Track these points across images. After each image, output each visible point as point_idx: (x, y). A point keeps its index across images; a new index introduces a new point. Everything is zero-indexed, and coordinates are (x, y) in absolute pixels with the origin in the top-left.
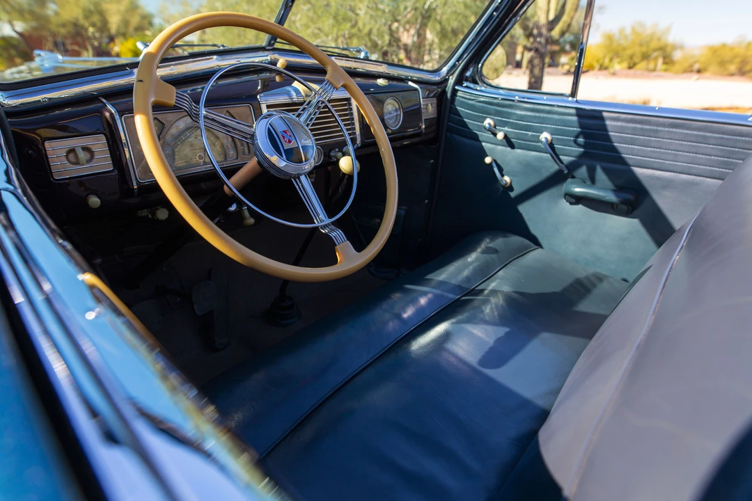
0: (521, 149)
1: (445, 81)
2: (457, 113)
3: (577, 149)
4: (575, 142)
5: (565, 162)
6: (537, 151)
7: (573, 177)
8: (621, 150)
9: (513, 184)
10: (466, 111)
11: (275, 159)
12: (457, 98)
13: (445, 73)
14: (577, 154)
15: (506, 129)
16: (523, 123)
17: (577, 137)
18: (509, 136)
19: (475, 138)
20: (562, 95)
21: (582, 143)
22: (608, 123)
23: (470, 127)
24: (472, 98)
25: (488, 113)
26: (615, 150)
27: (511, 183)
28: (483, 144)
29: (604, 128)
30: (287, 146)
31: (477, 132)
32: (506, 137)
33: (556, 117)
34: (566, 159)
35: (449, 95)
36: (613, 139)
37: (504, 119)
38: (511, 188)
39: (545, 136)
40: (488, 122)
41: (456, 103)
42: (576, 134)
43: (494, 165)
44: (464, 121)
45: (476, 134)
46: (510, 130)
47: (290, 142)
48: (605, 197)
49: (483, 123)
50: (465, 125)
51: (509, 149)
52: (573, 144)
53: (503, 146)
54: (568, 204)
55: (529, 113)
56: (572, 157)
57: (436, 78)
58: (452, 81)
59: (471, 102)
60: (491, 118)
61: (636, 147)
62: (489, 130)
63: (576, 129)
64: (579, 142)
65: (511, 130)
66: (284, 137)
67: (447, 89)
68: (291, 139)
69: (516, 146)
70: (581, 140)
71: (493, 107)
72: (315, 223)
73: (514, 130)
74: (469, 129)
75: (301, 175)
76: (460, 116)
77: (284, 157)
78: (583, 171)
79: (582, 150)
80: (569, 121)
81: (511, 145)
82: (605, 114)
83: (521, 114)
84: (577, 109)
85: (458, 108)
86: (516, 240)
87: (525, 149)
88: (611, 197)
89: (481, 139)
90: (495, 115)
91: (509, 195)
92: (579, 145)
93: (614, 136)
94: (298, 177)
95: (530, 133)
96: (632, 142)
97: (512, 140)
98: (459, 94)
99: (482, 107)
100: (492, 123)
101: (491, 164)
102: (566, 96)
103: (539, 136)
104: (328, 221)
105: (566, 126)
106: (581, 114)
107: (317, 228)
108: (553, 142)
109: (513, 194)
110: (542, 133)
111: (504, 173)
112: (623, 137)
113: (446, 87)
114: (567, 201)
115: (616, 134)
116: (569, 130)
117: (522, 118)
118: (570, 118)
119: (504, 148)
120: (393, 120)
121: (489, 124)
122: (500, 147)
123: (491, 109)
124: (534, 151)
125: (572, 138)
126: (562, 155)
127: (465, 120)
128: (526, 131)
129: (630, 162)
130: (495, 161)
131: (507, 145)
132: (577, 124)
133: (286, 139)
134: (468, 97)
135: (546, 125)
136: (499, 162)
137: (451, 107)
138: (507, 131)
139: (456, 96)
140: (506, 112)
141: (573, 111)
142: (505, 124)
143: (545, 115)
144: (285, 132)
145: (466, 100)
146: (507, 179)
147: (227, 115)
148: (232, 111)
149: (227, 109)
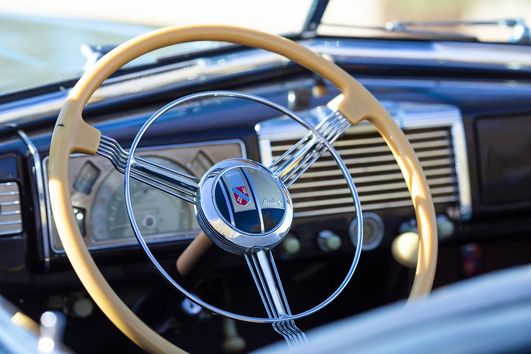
11: (219, 224)
30: (239, 208)
47: (244, 202)
66: (236, 196)
68: (246, 198)
72: (267, 317)
75: (259, 250)
77: (233, 223)
94: (253, 253)
104: (292, 317)
107: (270, 324)
133: (240, 199)
144: (240, 189)
147: (201, 157)
148: (208, 151)
149: (202, 148)
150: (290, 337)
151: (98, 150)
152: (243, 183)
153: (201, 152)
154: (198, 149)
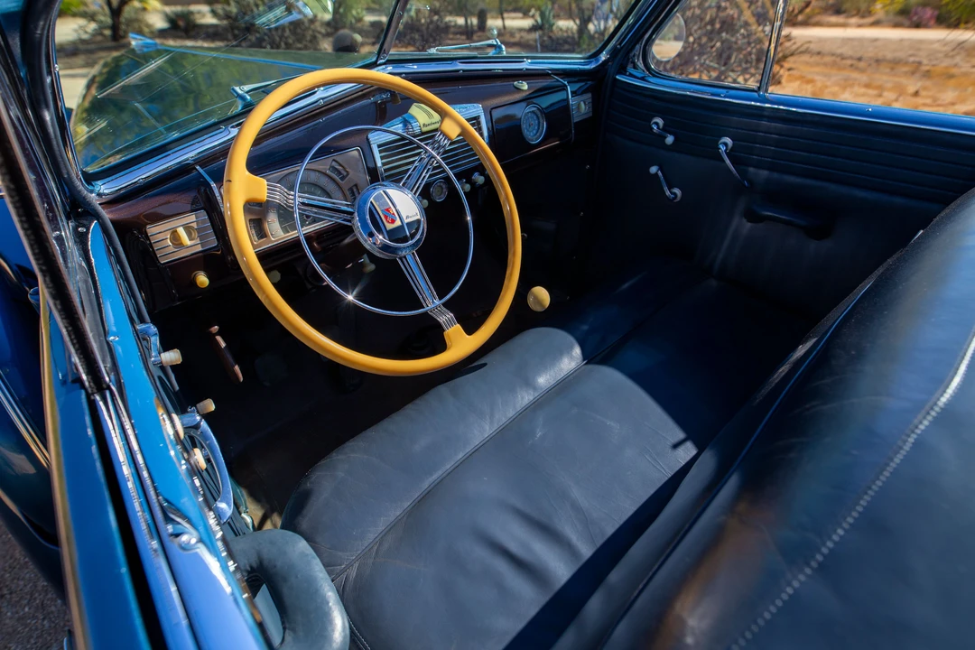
0: (694, 155)
3: (762, 158)
6: (714, 159)
24: (636, 91)
35: (609, 86)
43: (661, 175)
46: (682, 131)
47: (393, 221)
49: (651, 122)
57: (592, 67)
60: (661, 117)
61: (837, 159)
63: (763, 134)
66: (386, 217)
67: (606, 79)
72: (423, 308)
79: (769, 160)
87: (700, 156)
94: (403, 257)
100: (660, 123)
101: (657, 174)
104: (439, 303)
105: (750, 131)
107: (425, 313)
114: (747, 221)
115: (813, 142)
124: (710, 159)
125: (757, 146)
134: (631, 89)
135: (725, 128)
137: (611, 101)
139: (617, 88)
147: (334, 163)
148: (338, 158)
149: (334, 158)
150: (442, 319)
153: (334, 160)
154: (331, 159)
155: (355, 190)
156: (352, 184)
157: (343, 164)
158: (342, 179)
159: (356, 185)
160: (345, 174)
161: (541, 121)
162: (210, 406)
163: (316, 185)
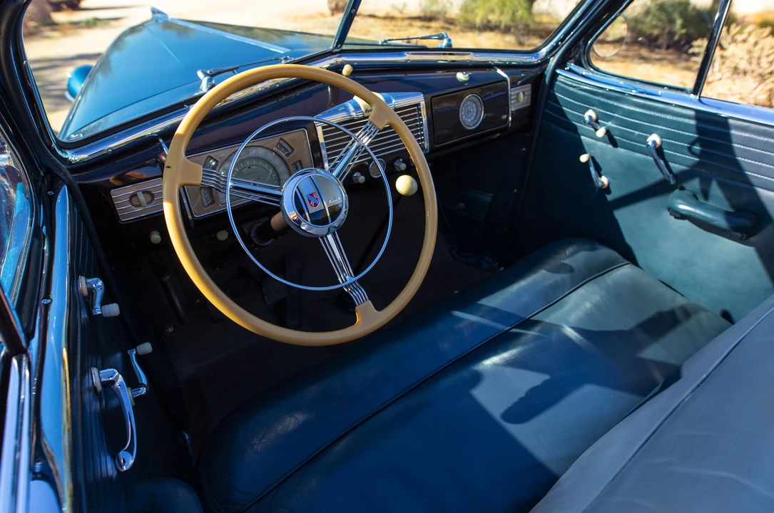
0: (624, 148)
1: (545, 61)
2: (556, 99)
3: (690, 157)
4: (690, 149)
5: (674, 171)
6: (642, 154)
7: (682, 189)
8: (744, 166)
9: (611, 187)
10: (565, 98)
12: (557, 83)
13: (544, 54)
14: (690, 163)
15: (610, 124)
16: (629, 119)
17: (693, 143)
18: (612, 133)
19: (574, 129)
20: (682, 90)
21: (698, 152)
22: (733, 132)
23: (569, 117)
24: (574, 85)
25: (591, 103)
26: (737, 164)
27: (609, 184)
28: (582, 137)
29: (728, 137)
31: (576, 124)
32: (608, 132)
33: (669, 117)
34: (676, 167)
35: (547, 80)
36: (737, 152)
37: (608, 113)
38: (607, 190)
39: (654, 138)
40: (591, 113)
41: (555, 89)
42: (691, 140)
43: (591, 163)
44: (563, 110)
45: (575, 126)
46: (614, 125)
47: (316, 205)
48: (714, 221)
49: (584, 114)
50: (563, 113)
51: (610, 146)
52: (686, 151)
53: (604, 142)
54: (672, 218)
55: (637, 110)
56: (683, 165)
57: (533, 60)
58: (553, 62)
59: (572, 89)
60: (594, 110)
61: (764, 165)
62: (589, 124)
63: (692, 135)
64: (693, 150)
65: (616, 126)
66: (310, 201)
67: (546, 72)
68: (317, 202)
69: (619, 145)
70: (697, 148)
71: (597, 98)
72: (340, 284)
73: (619, 127)
74: (567, 118)
75: (328, 233)
76: (558, 103)
77: (310, 221)
78: (695, 184)
79: (697, 159)
80: (685, 124)
81: (614, 143)
82: (731, 121)
83: (628, 109)
84: (697, 111)
85: (557, 94)
86: (605, 252)
87: (629, 150)
88: (720, 221)
89: (579, 131)
90: (598, 107)
91: (606, 198)
92: (694, 154)
93: (739, 148)
94: (324, 237)
95: (637, 133)
96: (761, 158)
97: (616, 137)
98: (560, 78)
99: (584, 96)
100: (594, 116)
101: (587, 163)
102: (687, 93)
103: (647, 137)
104: (354, 279)
105: (680, 130)
106: (701, 117)
107: (341, 288)
108: (663, 146)
109: (609, 197)
110: (650, 134)
111: (602, 172)
112: (750, 150)
113: (545, 69)
114: (671, 214)
115: (742, 147)
116: (683, 135)
117: (629, 114)
118: (687, 121)
119: (605, 145)
120: (472, 118)
121: (590, 117)
122: (600, 144)
123: (594, 99)
124: (640, 153)
125: (686, 145)
126: (672, 162)
127: (564, 108)
128: (632, 129)
129: (754, 181)
130: (593, 158)
131: (608, 141)
132: (694, 129)
133: (312, 203)
134: (570, 83)
135: (656, 126)
136: (598, 160)
137: (549, 92)
138: (610, 127)
139: (556, 80)
140: (612, 105)
141: (692, 113)
142: (609, 118)
143: (657, 114)
144: (312, 195)
145: (566, 86)
146: (604, 180)
147: (281, 142)
148: (285, 138)
149: (281, 137)
150: (354, 295)
151: (202, 181)
152: (313, 190)
153: (281, 139)
154: (279, 138)
155: (298, 165)
156: (296, 161)
157: (289, 143)
158: (287, 155)
159: (300, 161)
160: (290, 151)
161: (480, 109)
162: (146, 348)
163: (264, 160)
